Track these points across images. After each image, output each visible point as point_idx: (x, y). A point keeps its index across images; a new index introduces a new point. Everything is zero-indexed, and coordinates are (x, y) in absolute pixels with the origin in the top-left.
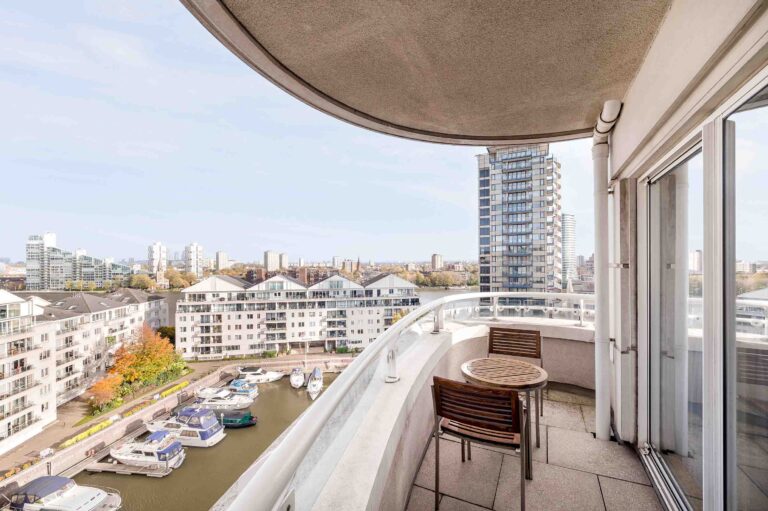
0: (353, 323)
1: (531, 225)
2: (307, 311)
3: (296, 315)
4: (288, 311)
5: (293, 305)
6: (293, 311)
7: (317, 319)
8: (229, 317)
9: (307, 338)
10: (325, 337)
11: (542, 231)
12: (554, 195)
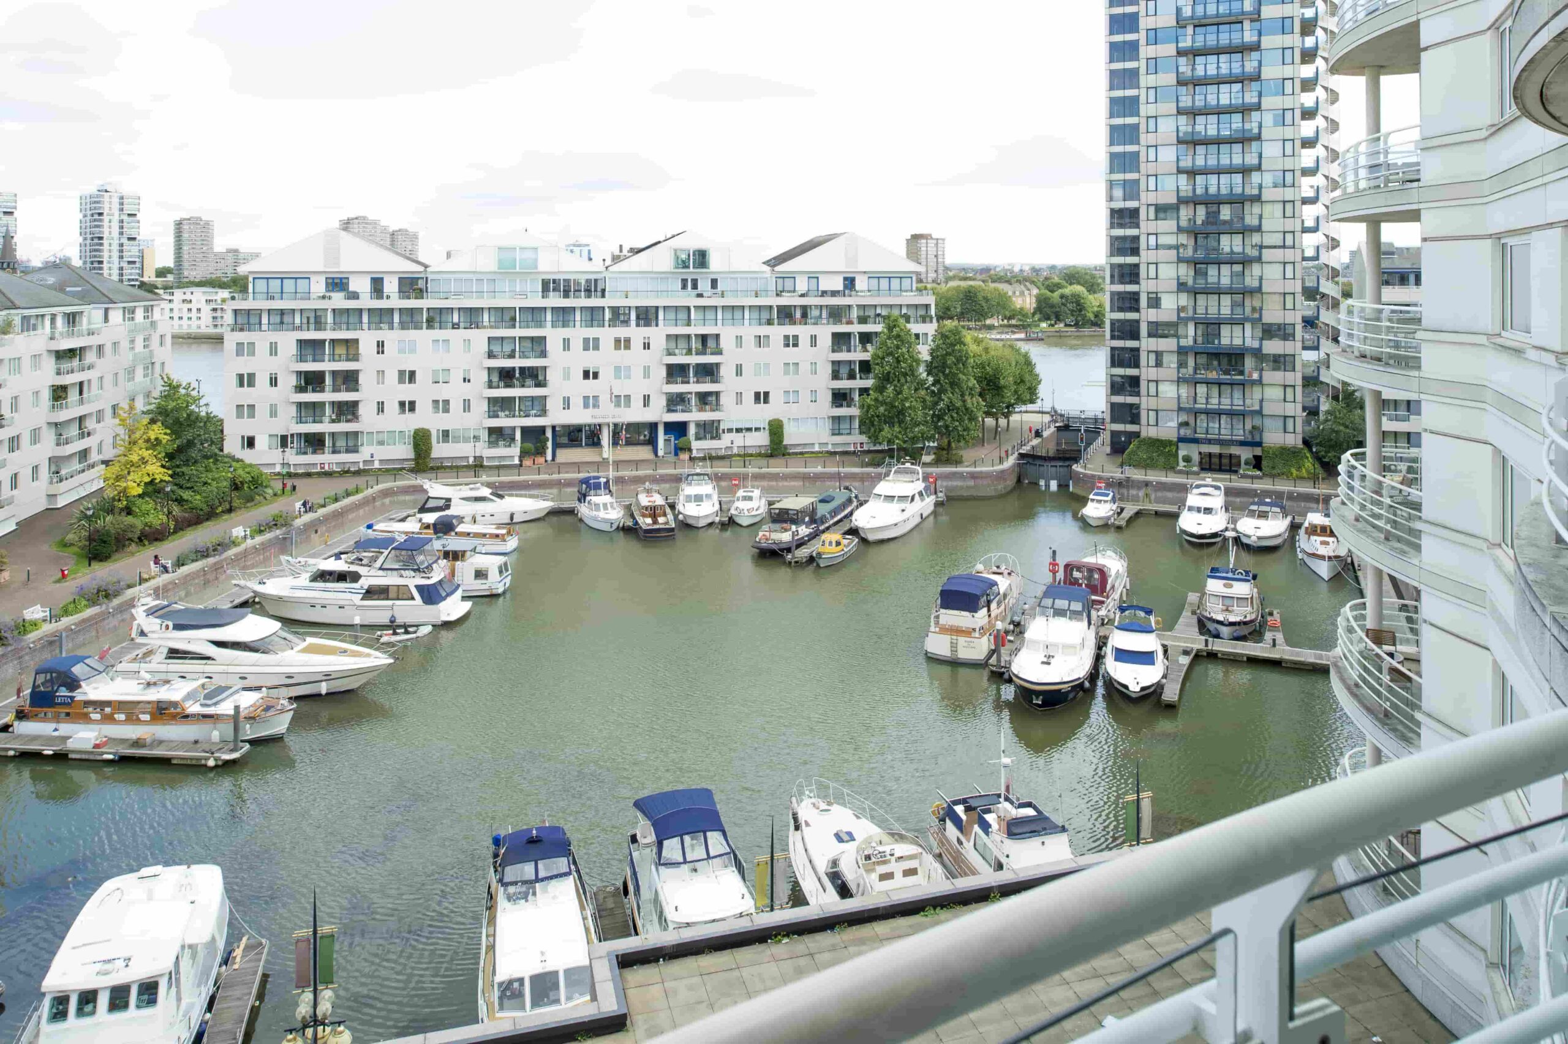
0: (739, 371)
1: (1255, 115)
2: (607, 334)
3: (577, 344)
4: (554, 335)
5: (563, 315)
6: (566, 332)
7: (635, 356)
8: (381, 347)
9: (608, 414)
10: (657, 413)
11: (1289, 132)
12: (1319, 32)
